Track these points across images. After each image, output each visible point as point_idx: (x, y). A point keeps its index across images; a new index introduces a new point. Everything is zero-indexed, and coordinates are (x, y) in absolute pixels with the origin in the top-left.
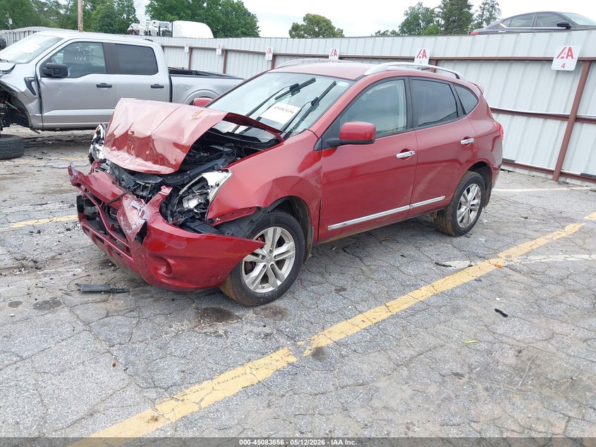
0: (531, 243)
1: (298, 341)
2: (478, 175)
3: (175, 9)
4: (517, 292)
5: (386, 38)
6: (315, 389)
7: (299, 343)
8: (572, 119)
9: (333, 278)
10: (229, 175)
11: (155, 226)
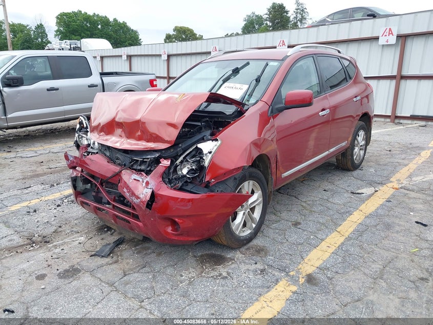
0: (407, 168)
1: (290, 272)
2: (364, 123)
3: (77, 32)
4: (421, 206)
5: (239, 37)
6: (325, 311)
7: (291, 273)
8: (398, 77)
9: (284, 215)
10: (219, 142)
11: (161, 193)
